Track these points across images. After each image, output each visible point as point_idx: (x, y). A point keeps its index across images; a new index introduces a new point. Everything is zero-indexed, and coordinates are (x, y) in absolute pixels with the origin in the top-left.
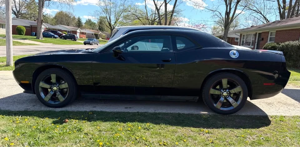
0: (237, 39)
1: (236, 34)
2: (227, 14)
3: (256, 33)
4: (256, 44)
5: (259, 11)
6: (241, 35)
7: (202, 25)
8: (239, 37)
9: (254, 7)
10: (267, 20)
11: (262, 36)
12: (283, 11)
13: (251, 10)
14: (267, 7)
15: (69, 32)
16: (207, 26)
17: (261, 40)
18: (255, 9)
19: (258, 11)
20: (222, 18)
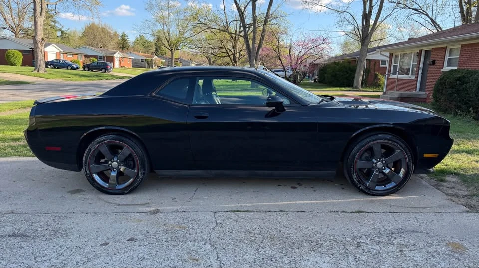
0: (384, 62)
1: (382, 53)
2: (366, 17)
3: (421, 51)
4: (420, 72)
5: (423, 11)
6: (391, 55)
7: (322, 38)
8: (388, 59)
9: (414, 4)
10: (438, 26)
11: (433, 57)
12: (467, 8)
13: (409, 8)
14: (438, 3)
15: (101, 58)
16: (330, 40)
17: (430, 65)
18: (416, 7)
19: (420, 11)
20: (356, 25)
